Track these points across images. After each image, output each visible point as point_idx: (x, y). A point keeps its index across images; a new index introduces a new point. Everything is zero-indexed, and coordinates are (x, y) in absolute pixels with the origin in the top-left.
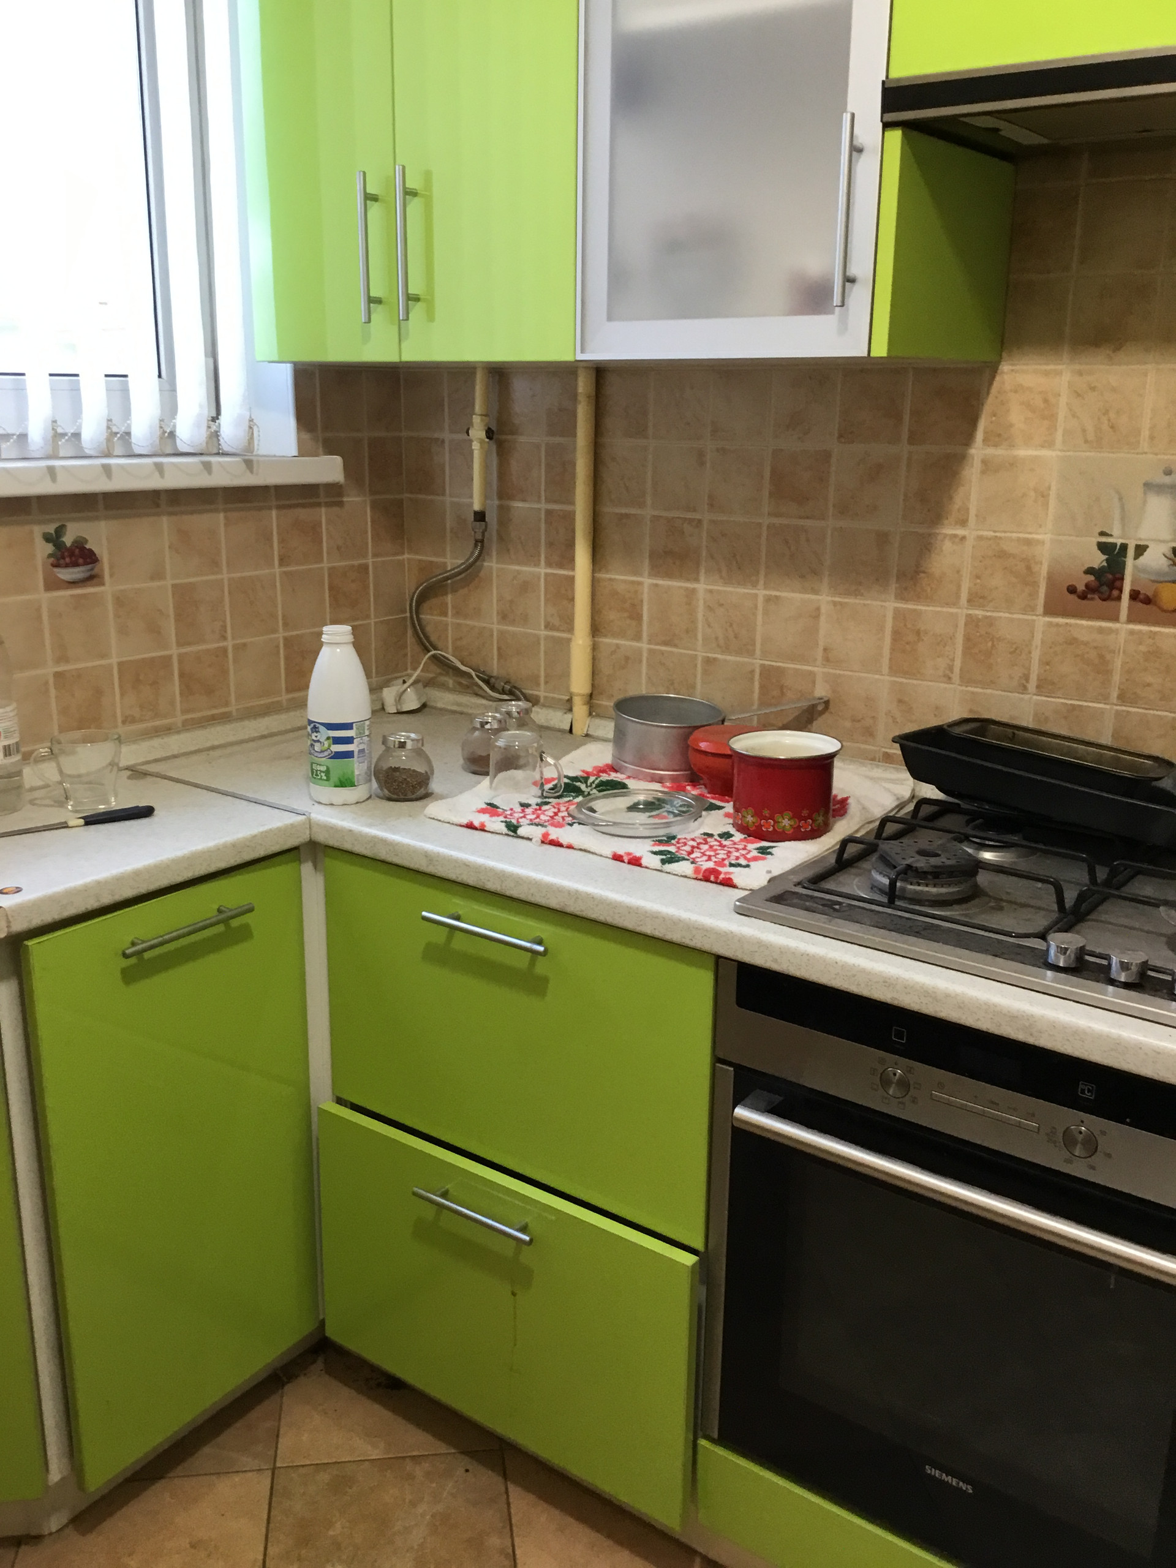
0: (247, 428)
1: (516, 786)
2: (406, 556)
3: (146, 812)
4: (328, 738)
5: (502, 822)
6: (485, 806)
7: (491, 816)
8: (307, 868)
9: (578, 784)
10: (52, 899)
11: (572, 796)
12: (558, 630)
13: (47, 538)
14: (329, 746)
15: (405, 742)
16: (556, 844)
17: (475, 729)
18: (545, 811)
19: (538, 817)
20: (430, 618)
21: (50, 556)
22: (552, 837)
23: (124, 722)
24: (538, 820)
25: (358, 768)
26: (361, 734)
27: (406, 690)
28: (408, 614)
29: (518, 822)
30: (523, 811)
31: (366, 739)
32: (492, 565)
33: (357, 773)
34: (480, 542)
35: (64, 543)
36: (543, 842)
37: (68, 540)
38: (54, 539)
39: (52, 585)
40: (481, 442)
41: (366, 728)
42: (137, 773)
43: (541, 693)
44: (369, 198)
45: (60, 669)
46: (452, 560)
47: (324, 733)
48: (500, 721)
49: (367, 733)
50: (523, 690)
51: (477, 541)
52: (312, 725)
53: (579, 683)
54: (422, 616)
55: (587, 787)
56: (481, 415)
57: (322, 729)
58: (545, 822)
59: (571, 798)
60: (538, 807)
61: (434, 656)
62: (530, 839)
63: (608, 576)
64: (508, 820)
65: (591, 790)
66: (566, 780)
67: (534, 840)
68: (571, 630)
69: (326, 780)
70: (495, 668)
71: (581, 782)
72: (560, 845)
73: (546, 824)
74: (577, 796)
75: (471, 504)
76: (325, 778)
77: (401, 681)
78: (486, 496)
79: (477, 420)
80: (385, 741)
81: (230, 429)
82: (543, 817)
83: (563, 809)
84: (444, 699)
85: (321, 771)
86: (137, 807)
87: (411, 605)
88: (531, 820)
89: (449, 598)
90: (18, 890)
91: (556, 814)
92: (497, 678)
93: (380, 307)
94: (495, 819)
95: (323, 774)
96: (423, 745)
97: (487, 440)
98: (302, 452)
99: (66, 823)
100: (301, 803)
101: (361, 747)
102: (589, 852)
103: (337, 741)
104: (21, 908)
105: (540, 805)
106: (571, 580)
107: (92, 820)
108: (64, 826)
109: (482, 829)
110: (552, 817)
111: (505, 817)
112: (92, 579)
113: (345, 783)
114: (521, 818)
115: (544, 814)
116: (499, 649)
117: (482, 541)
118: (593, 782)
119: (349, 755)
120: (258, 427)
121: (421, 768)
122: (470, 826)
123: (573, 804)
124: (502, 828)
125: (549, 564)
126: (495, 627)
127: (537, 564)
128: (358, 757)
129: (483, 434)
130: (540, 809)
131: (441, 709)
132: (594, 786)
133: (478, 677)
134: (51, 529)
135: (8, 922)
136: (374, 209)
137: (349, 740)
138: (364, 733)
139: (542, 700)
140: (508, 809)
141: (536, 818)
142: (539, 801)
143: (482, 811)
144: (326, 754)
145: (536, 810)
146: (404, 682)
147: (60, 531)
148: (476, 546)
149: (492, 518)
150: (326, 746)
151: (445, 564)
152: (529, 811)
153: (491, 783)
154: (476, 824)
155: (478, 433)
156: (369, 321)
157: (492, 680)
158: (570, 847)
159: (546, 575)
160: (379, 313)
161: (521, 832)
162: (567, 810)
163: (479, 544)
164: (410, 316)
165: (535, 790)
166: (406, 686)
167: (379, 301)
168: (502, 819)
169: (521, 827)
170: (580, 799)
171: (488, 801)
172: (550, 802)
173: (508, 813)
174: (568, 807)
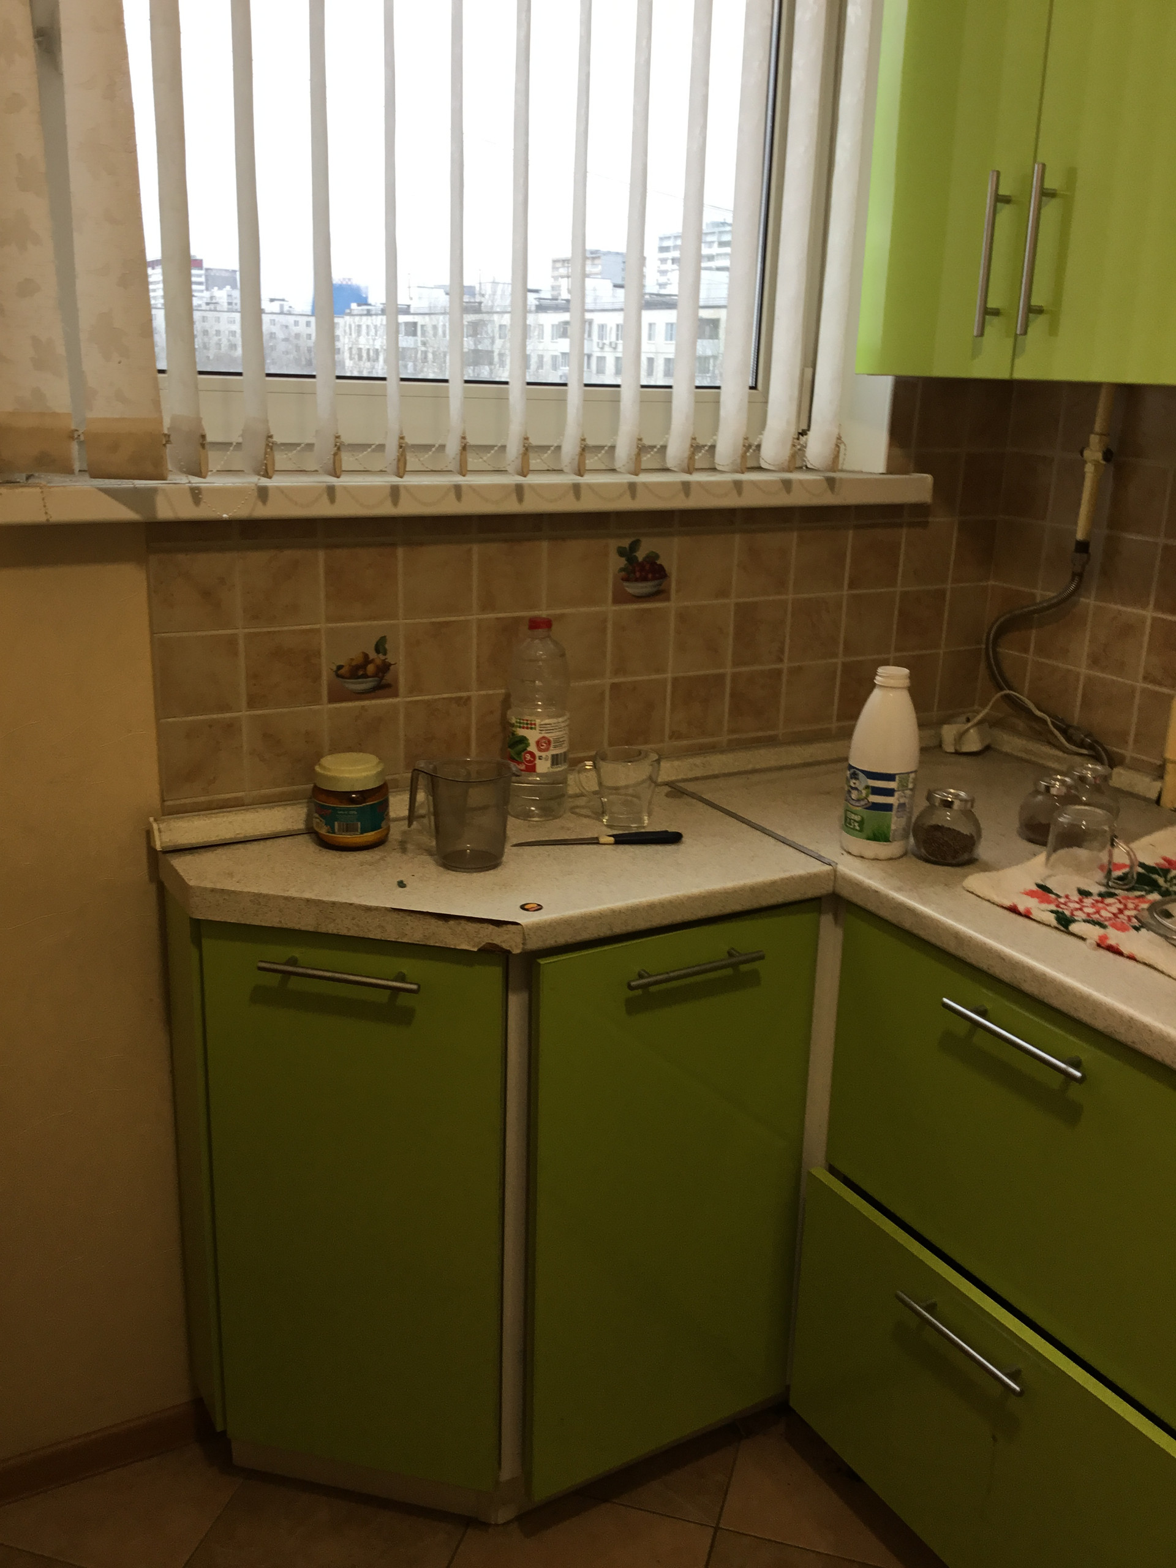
0: (833, 446)
1: (1079, 868)
2: (991, 583)
3: (672, 838)
4: (867, 787)
5: (1052, 912)
6: (1035, 888)
7: (1041, 902)
8: (826, 921)
9: (1155, 876)
10: (567, 923)
11: (1146, 890)
12: (1160, 684)
13: (621, 552)
14: (867, 796)
15: (952, 802)
16: (1115, 951)
17: (1037, 792)
18: (1108, 905)
19: (1098, 912)
20: (1008, 652)
21: (622, 570)
22: (1112, 942)
23: (671, 738)
24: (1097, 915)
25: (896, 822)
26: (903, 786)
27: (967, 730)
28: (983, 646)
29: (1072, 914)
30: (1081, 901)
31: (908, 792)
32: (1089, 602)
33: (893, 827)
34: (1079, 576)
35: (636, 558)
36: (1099, 945)
37: (640, 555)
38: (627, 553)
39: (621, 598)
40: (1097, 464)
41: (911, 780)
42: (676, 790)
43: (1129, 752)
44: (1001, 199)
45: (616, 680)
46: (1044, 593)
47: (863, 782)
48: (1069, 787)
49: (910, 786)
50: (1105, 746)
51: (1074, 575)
52: (852, 770)
54: (999, 650)
55: (1166, 881)
56: (1101, 434)
57: (861, 775)
58: (1106, 920)
59: (1143, 893)
60: (1099, 899)
61: (1007, 696)
62: (1083, 939)
64: (1060, 910)
65: (1171, 887)
66: (1140, 870)
67: (1088, 941)
69: (859, 831)
70: (1076, 715)
71: (1159, 875)
72: (1119, 953)
73: (1106, 923)
74: (1151, 892)
75: (1075, 532)
76: (858, 828)
77: (963, 718)
78: (1093, 522)
79: (1094, 439)
80: (930, 797)
81: (817, 445)
82: (1103, 913)
83: (1131, 906)
84: (1012, 743)
85: (855, 821)
86: (667, 832)
87: (989, 634)
88: (1088, 915)
89: (1034, 633)
90: (539, 908)
91: (1121, 911)
92: (1077, 729)
93: (995, 320)
94: (1045, 906)
95: (856, 824)
96: (972, 806)
97: (1103, 462)
98: (892, 468)
99: (597, 838)
100: (831, 850)
101: (902, 801)
102: (1154, 968)
103: (877, 791)
104: (539, 928)
105: (1104, 895)
107: (621, 840)
108: (595, 841)
109: (1027, 915)
110: (1115, 914)
111: (1058, 906)
112: (659, 594)
113: (880, 836)
114: (1077, 909)
115: (1106, 910)
116: (1084, 695)
117: (1080, 575)
118: (1175, 877)
119: (888, 807)
120: (845, 445)
121: (965, 829)
122: (1013, 910)
123: (1145, 902)
124: (1051, 919)
125: (1158, 607)
126: (1084, 670)
127: (1144, 606)
128: (898, 811)
129: (1099, 456)
130: (1102, 902)
131: (1007, 754)
132: (1174, 882)
133: (1053, 723)
134: (626, 543)
135: (524, 939)
136: (1005, 212)
137: (889, 792)
138: (907, 786)
139: (1127, 761)
140: (1063, 894)
141: (1095, 913)
142: (1103, 889)
143: (1031, 894)
144: (863, 803)
145: (1097, 901)
146: (968, 720)
147: (634, 546)
148: (1073, 580)
149: (1096, 550)
150: (864, 795)
151: (1033, 595)
152: (1088, 901)
153: (1048, 859)
154: (1021, 908)
155: (1093, 454)
156: (981, 334)
157: (1071, 731)
158: (1132, 958)
159: (1154, 619)
160: (994, 326)
161: (1074, 928)
162: (1135, 909)
163: (1077, 578)
164: (1029, 329)
165: (1100, 876)
166: (970, 724)
167: (996, 313)
168: (1053, 907)
169: (1074, 921)
170: (1155, 897)
171: (1041, 883)
172: (1116, 895)
173: (1062, 900)
174: (1138, 906)
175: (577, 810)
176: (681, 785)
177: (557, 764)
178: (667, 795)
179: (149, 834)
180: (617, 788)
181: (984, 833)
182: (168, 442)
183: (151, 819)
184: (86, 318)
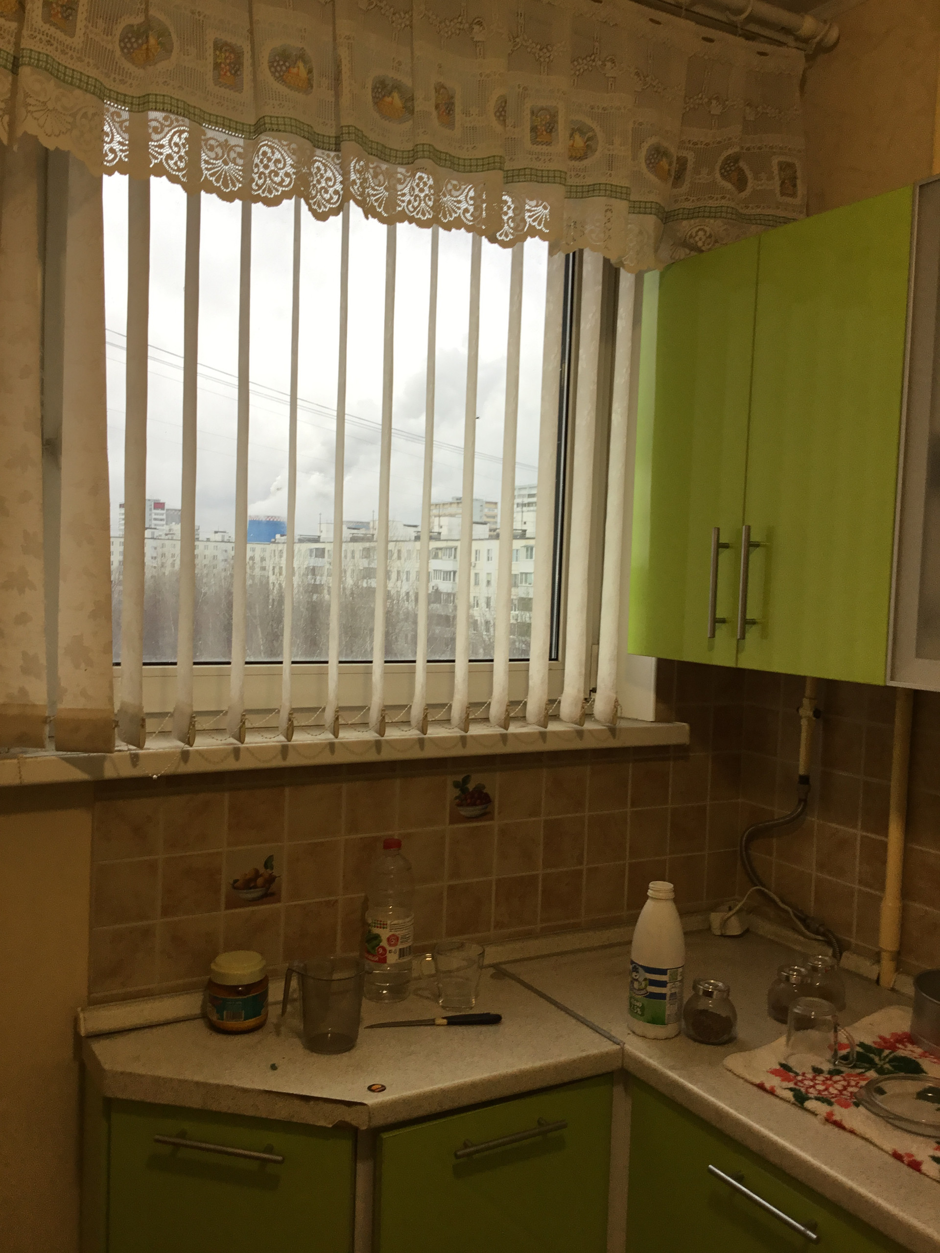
0: (613, 707)
1: (813, 1048)
2: (741, 800)
3: (493, 1020)
4: (645, 979)
5: (791, 1089)
6: (778, 1067)
7: (783, 1080)
8: (618, 1091)
9: (872, 1055)
10: (406, 1102)
11: (864, 1068)
12: (871, 887)
13: (456, 785)
14: (646, 986)
15: (712, 993)
16: (839, 1125)
17: (781, 980)
18: (836, 1082)
19: (827, 1090)
20: (757, 855)
21: (457, 798)
22: (837, 1117)
23: (495, 927)
24: (826, 1093)
25: (669, 1009)
26: (674, 979)
27: (729, 918)
28: (739, 849)
29: (807, 1092)
30: (814, 1079)
31: (678, 984)
32: (814, 820)
33: (668, 1012)
34: (803, 801)
35: (467, 789)
36: (827, 1121)
37: (471, 786)
38: (461, 786)
39: (455, 819)
40: (809, 719)
41: (679, 974)
42: (500, 972)
43: (853, 940)
44: (721, 546)
45: (452, 883)
46: (780, 812)
47: (643, 975)
48: (803, 978)
49: (679, 978)
50: (837, 932)
51: (800, 801)
52: (633, 965)
53: (888, 939)
54: (750, 852)
55: (880, 1060)
56: (810, 698)
57: (640, 970)
58: (833, 1097)
59: (863, 1070)
60: (828, 1076)
61: (759, 891)
62: (816, 1115)
63: (917, 847)
64: (797, 1087)
65: (884, 1064)
66: (859, 1049)
67: (819, 1117)
68: (882, 888)
69: (641, 1015)
70: (811, 908)
71: (875, 1054)
72: (843, 1128)
73: (833, 1100)
74: (869, 1069)
75: (798, 766)
76: (639, 1012)
77: (727, 907)
79: (806, 701)
80: (695, 988)
81: (601, 705)
82: (831, 1090)
83: (853, 1083)
85: (638, 1007)
86: (488, 1014)
87: (742, 838)
88: (820, 1092)
89: (775, 841)
90: (383, 1089)
91: (845, 1088)
92: (813, 919)
93: (723, 626)
94: (786, 1084)
95: (639, 1010)
96: (728, 995)
97: (814, 719)
98: (659, 718)
99: (434, 1020)
100: (619, 1030)
101: (673, 991)
102: (871, 1143)
103: (653, 983)
104: (382, 1106)
105: (832, 1073)
106: (884, 846)
107: (453, 1021)
108: (431, 1023)
109: (772, 1092)
110: (840, 1091)
111: (796, 1084)
112: (486, 815)
113: (657, 1020)
114: (811, 1087)
115: (834, 1087)
116: (816, 893)
117: (805, 801)
118: (887, 1056)
119: (662, 996)
120: (621, 706)
121: (724, 1014)
122: (761, 1087)
123: (864, 1080)
124: (789, 1095)
125: (865, 828)
126: (814, 873)
127: (855, 827)
128: (670, 1000)
129: (810, 713)
130: (830, 1079)
132: (887, 1060)
133: (795, 915)
134: (460, 778)
135: (370, 1118)
136: (725, 555)
137: (663, 984)
138: (677, 979)
139: (853, 947)
140: (800, 1072)
141: (825, 1090)
142: (831, 1067)
143: (774, 1072)
144: (643, 992)
145: (827, 1079)
146: (730, 909)
147: (466, 780)
148: (800, 803)
149: (815, 783)
150: (643, 985)
151: (773, 813)
152: (820, 1078)
153: (788, 1040)
154: (768, 1086)
155: (806, 712)
156: (713, 635)
157: (808, 921)
158: (852, 1132)
159: (862, 837)
160: (722, 631)
161: (809, 1104)
162: (856, 1086)
163: (803, 803)
164: (747, 636)
165: (829, 1054)
166: (731, 913)
167: (723, 621)
168: (791, 1085)
169: (808, 1099)
170: (872, 1074)
171: (784, 1062)
172: (842, 1072)
173: (800, 1078)
174: (858, 1083)
175: (419, 992)
176: (504, 966)
177: (403, 956)
178: (492, 976)
179: (76, 1021)
180: (450, 972)
181: (739, 1017)
182: (117, 726)
183: (79, 1009)
184: (64, 640)
